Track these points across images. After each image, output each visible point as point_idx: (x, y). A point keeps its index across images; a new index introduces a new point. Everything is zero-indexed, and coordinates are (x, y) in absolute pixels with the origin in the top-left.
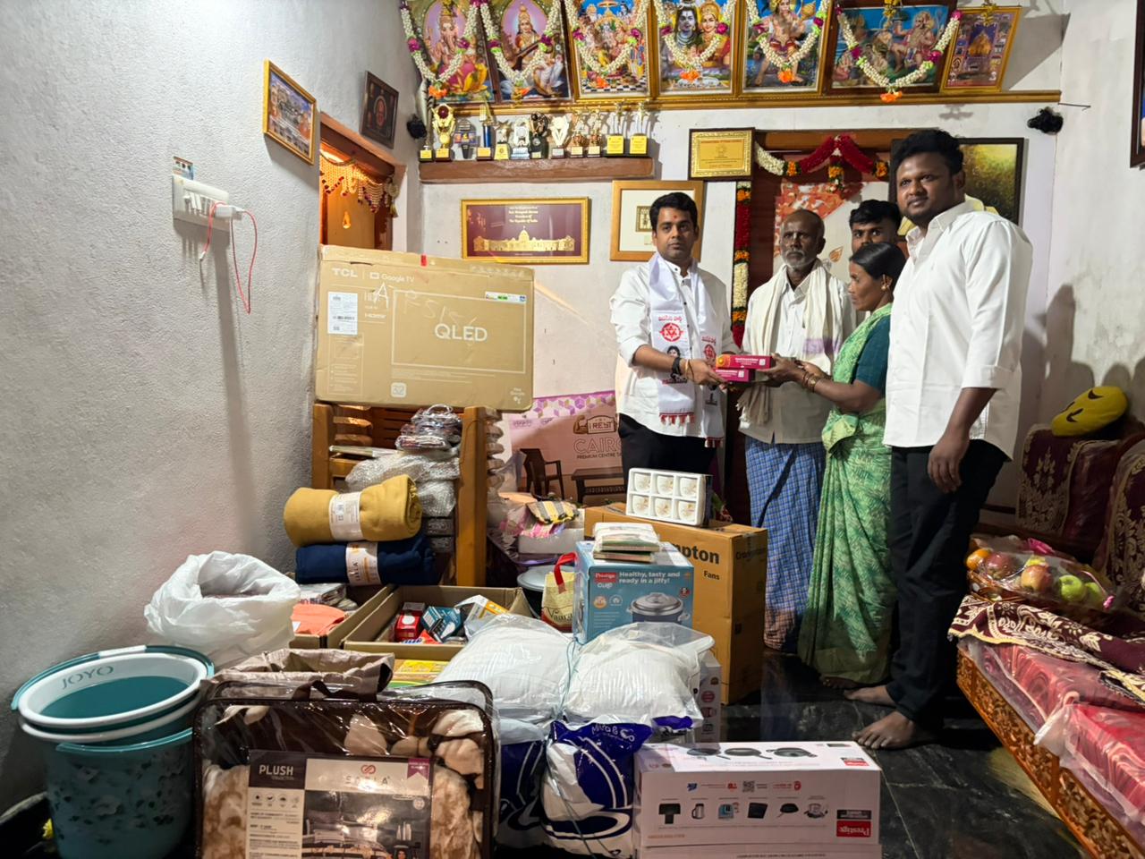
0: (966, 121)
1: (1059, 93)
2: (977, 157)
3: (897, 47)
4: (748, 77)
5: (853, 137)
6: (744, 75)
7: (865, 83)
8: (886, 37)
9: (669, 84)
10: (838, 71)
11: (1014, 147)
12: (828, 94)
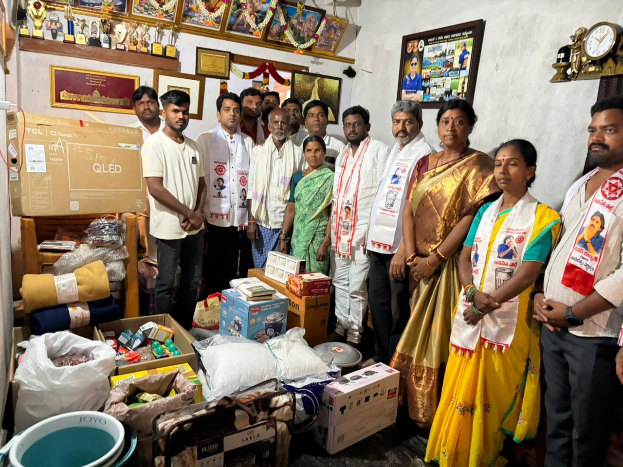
0: (320, 66)
1: (354, 60)
2: (325, 84)
3: (298, 27)
4: (229, 25)
5: (274, 64)
6: (227, 23)
7: (282, 40)
8: (294, 22)
9: (186, 19)
10: (272, 32)
11: (337, 82)
12: (265, 42)
